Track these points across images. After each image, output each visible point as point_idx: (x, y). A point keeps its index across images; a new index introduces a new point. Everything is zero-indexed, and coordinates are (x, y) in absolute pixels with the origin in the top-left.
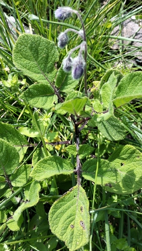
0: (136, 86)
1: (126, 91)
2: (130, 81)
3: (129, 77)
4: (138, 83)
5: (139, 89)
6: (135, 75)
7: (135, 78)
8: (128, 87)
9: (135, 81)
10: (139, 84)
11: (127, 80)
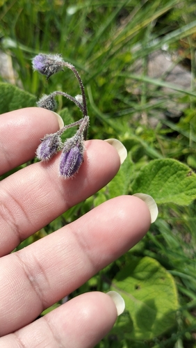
0: (166, 181)
1: (148, 187)
2: (156, 173)
3: (154, 166)
4: (168, 178)
5: (169, 188)
6: (164, 164)
7: (164, 169)
8: (153, 182)
9: (163, 173)
10: (170, 180)
11: (151, 170)
